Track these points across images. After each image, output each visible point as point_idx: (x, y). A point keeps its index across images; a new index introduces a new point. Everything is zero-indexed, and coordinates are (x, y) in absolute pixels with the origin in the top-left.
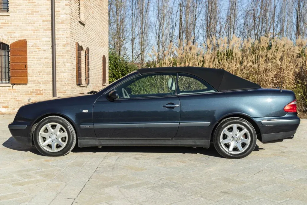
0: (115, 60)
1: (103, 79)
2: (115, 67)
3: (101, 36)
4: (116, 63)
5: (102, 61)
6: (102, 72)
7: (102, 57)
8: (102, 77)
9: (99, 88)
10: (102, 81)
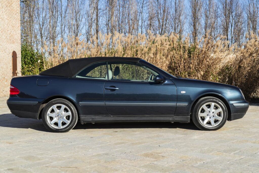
0: (32, 56)
1: (13, 73)
2: (32, 62)
3: (10, 33)
4: (33, 58)
5: (12, 57)
6: (12, 66)
7: (12, 52)
8: (12, 71)
9: (7, 80)
10: (12, 74)
